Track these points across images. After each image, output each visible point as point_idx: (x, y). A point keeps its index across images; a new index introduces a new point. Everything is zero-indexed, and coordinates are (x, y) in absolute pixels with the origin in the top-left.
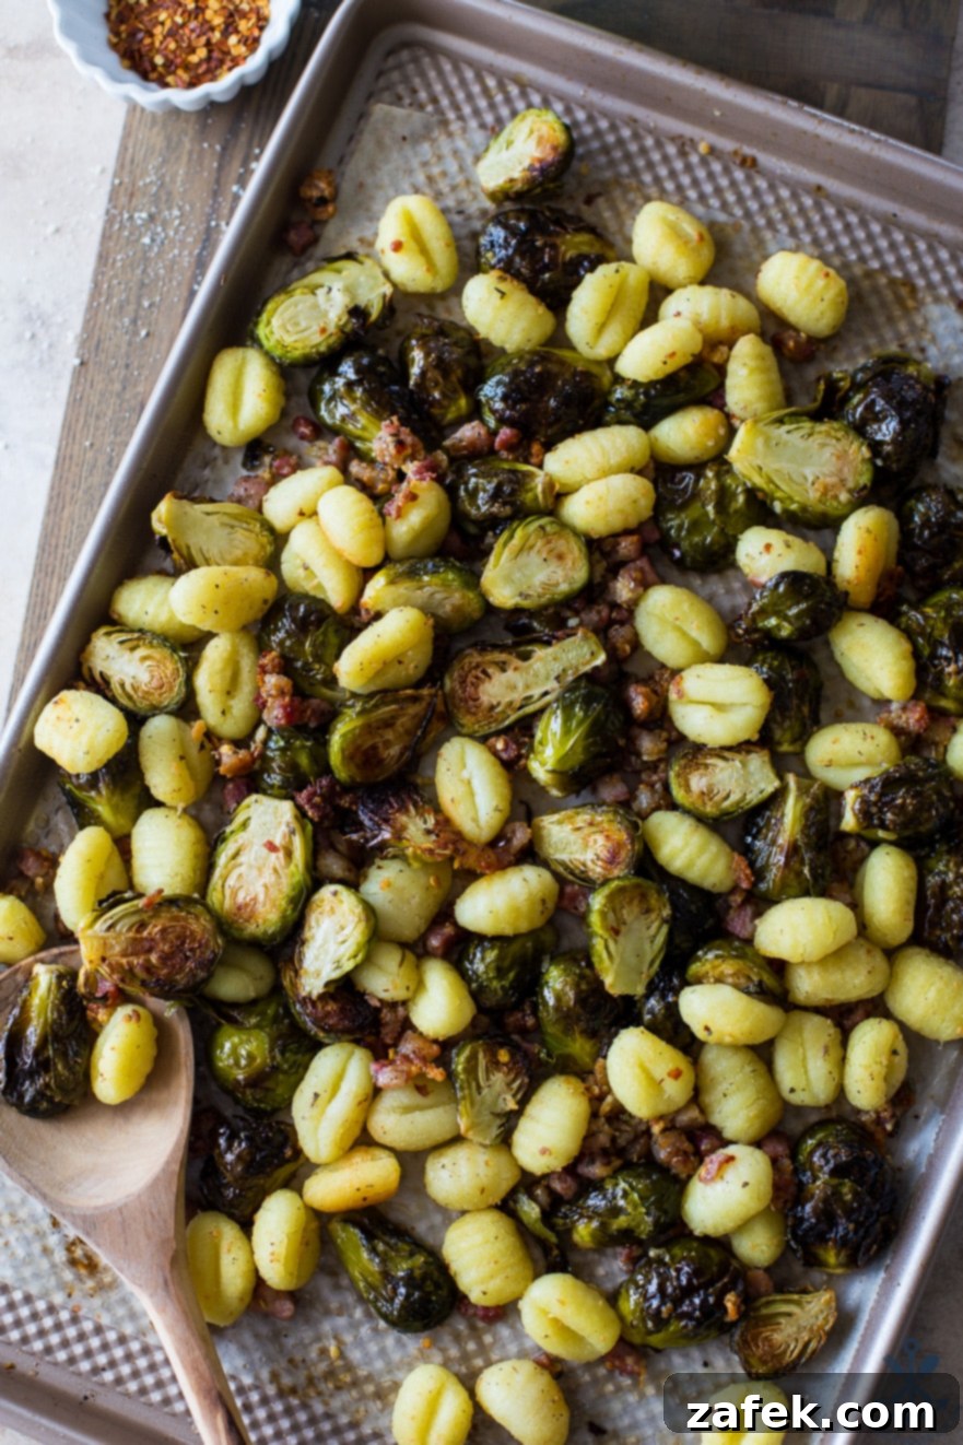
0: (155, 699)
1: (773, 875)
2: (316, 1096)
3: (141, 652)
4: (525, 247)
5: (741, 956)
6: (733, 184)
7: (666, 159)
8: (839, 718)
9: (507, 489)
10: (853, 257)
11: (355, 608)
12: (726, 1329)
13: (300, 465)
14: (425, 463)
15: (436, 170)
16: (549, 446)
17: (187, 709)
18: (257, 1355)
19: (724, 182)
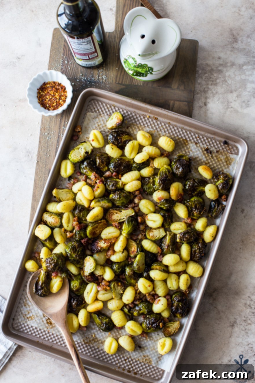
0: (55, 225)
1: (165, 250)
2: (88, 292)
3: (52, 217)
4: (116, 139)
5: (160, 265)
6: (154, 123)
7: (141, 119)
8: (176, 221)
9: (115, 185)
10: (176, 135)
11: (89, 207)
12: (160, 329)
13: (78, 181)
14: (100, 180)
15: (99, 124)
16: (122, 175)
17: (61, 226)
18: (80, 337)
19: (152, 123)
